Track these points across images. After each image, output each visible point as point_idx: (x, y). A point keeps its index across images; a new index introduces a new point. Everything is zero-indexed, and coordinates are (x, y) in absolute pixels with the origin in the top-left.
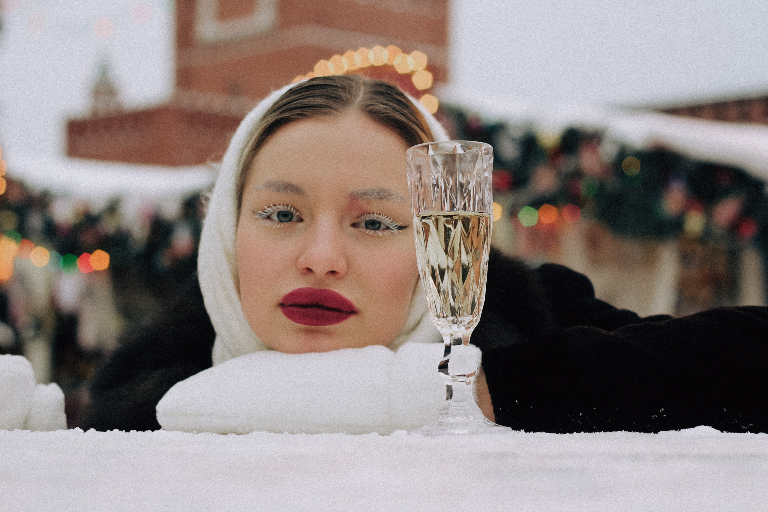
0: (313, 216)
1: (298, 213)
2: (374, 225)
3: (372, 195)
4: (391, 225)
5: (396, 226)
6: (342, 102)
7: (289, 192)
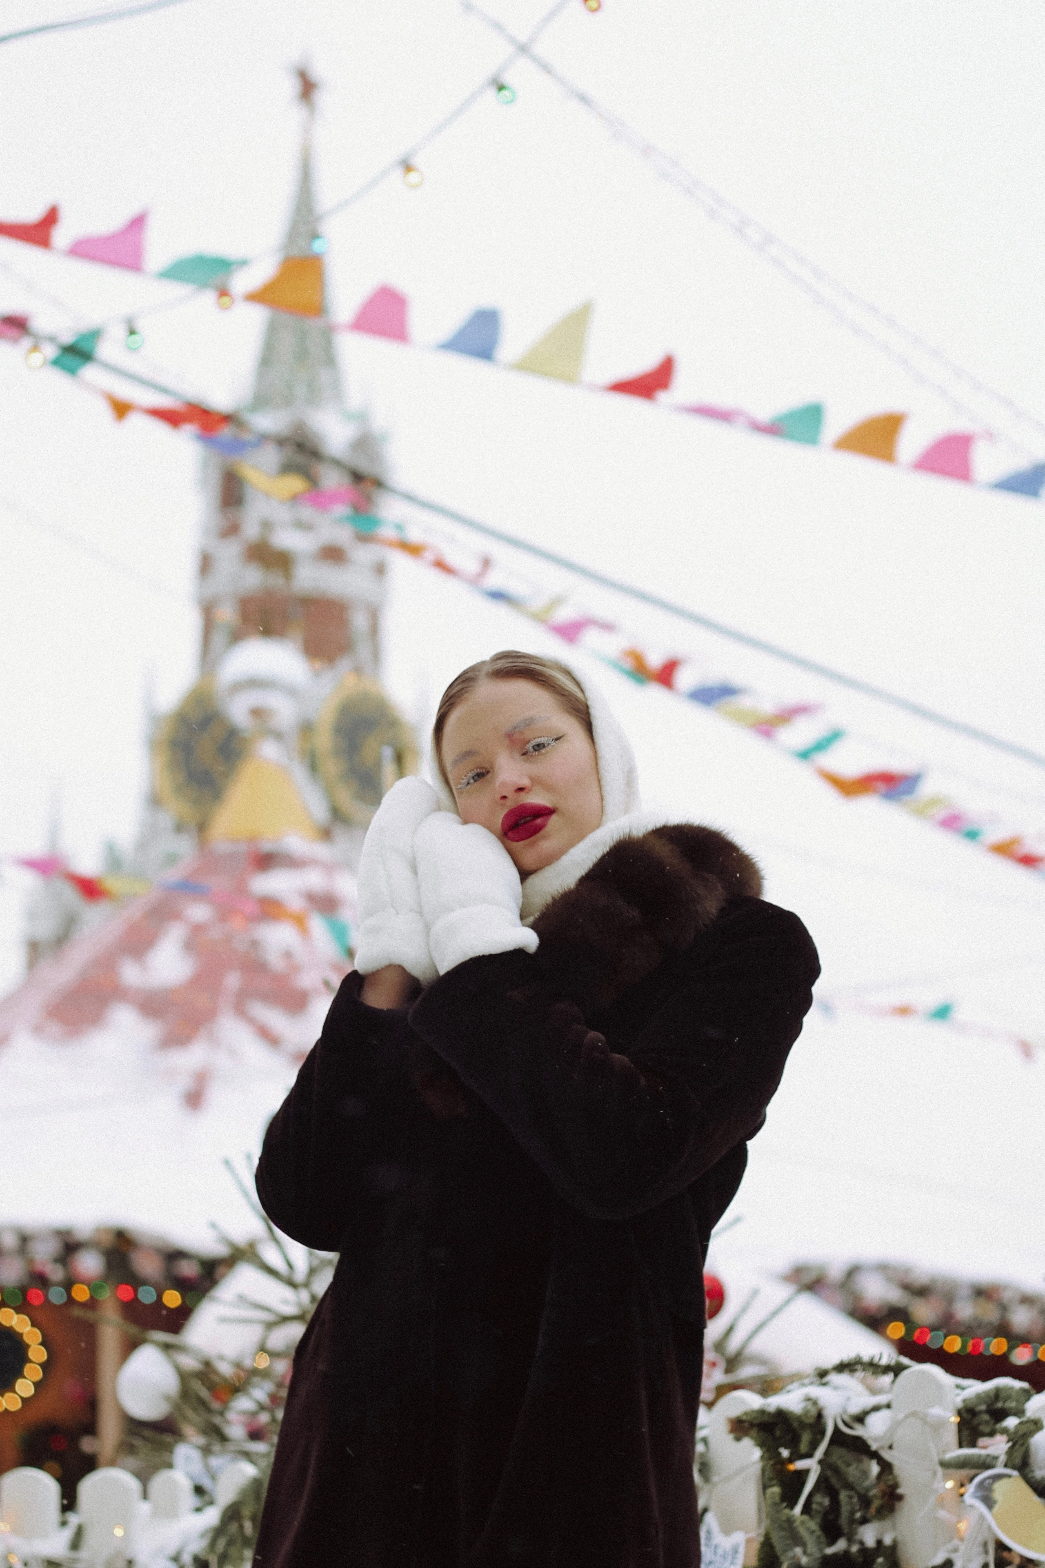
0: (493, 766)
1: (484, 769)
2: (538, 747)
4: (549, 742)
5: (552, 741)
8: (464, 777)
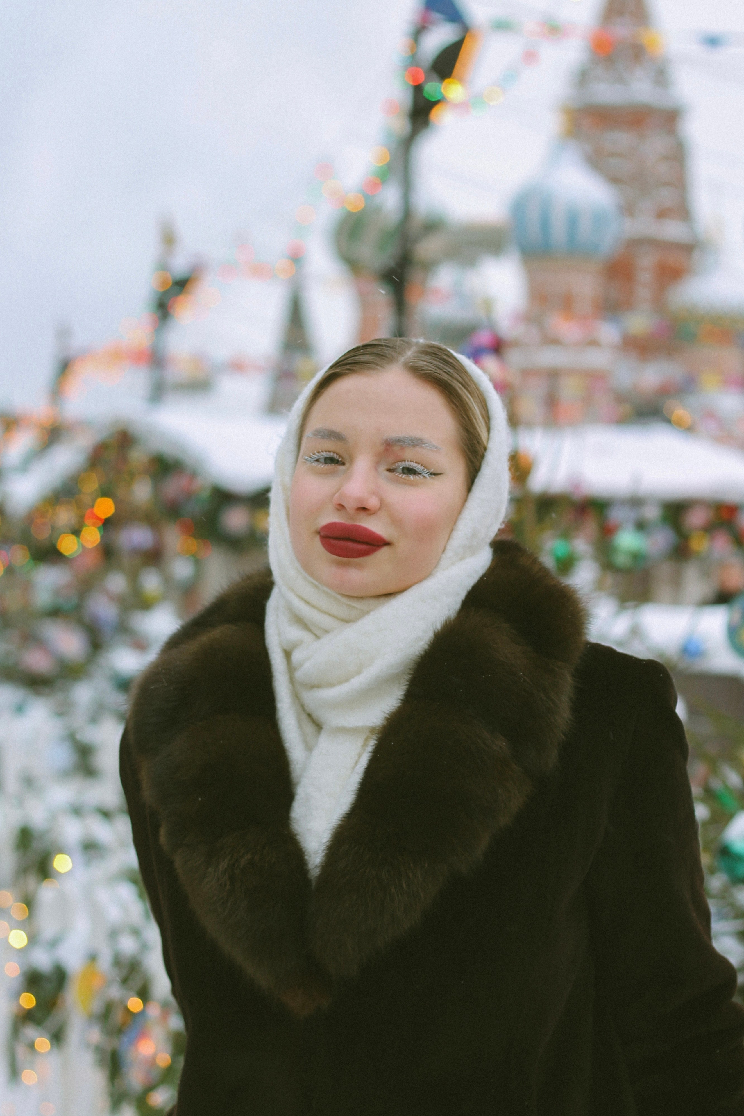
0: (352, 460)
1: (341, 458)
2: (409, 471)
3: (406, 442)
4: (423, 472)
5: (427, 473)
6: (387, 359)
7: (333, 439)
8: (316, 453)
